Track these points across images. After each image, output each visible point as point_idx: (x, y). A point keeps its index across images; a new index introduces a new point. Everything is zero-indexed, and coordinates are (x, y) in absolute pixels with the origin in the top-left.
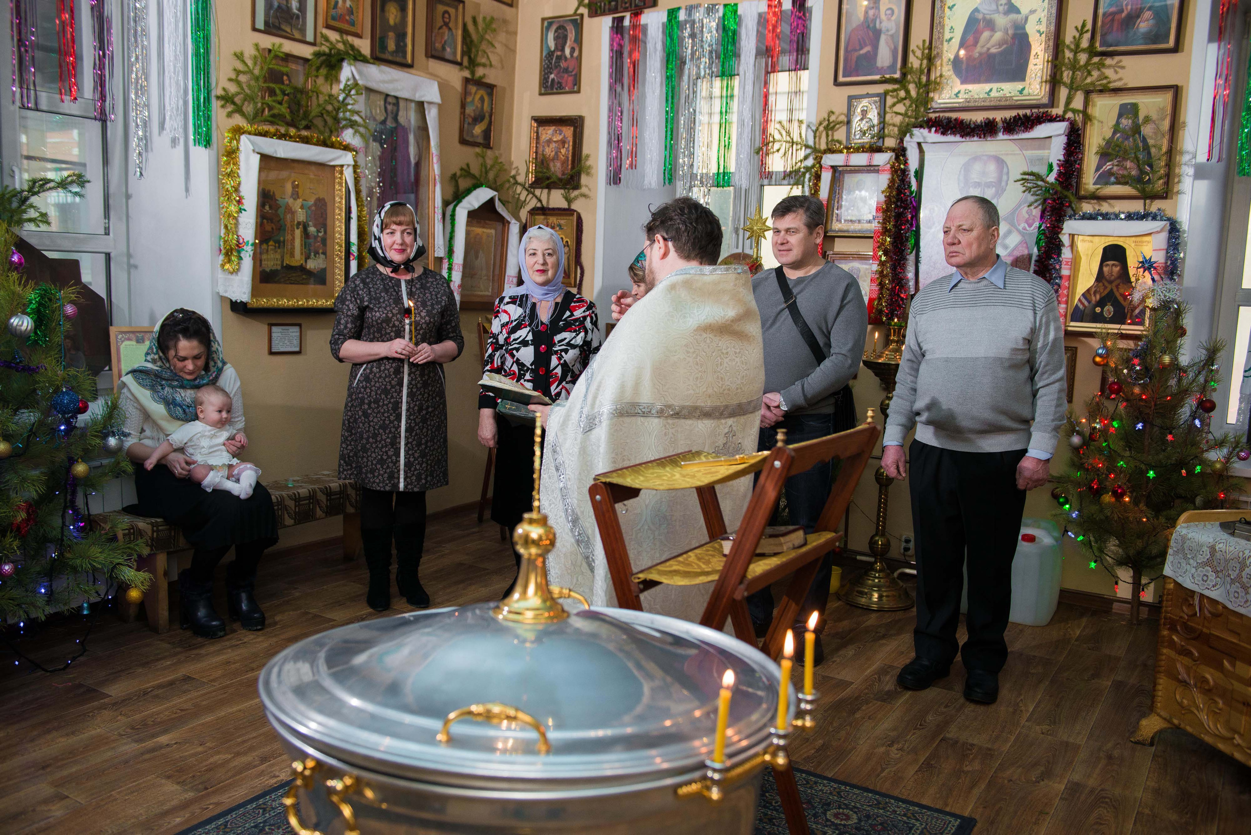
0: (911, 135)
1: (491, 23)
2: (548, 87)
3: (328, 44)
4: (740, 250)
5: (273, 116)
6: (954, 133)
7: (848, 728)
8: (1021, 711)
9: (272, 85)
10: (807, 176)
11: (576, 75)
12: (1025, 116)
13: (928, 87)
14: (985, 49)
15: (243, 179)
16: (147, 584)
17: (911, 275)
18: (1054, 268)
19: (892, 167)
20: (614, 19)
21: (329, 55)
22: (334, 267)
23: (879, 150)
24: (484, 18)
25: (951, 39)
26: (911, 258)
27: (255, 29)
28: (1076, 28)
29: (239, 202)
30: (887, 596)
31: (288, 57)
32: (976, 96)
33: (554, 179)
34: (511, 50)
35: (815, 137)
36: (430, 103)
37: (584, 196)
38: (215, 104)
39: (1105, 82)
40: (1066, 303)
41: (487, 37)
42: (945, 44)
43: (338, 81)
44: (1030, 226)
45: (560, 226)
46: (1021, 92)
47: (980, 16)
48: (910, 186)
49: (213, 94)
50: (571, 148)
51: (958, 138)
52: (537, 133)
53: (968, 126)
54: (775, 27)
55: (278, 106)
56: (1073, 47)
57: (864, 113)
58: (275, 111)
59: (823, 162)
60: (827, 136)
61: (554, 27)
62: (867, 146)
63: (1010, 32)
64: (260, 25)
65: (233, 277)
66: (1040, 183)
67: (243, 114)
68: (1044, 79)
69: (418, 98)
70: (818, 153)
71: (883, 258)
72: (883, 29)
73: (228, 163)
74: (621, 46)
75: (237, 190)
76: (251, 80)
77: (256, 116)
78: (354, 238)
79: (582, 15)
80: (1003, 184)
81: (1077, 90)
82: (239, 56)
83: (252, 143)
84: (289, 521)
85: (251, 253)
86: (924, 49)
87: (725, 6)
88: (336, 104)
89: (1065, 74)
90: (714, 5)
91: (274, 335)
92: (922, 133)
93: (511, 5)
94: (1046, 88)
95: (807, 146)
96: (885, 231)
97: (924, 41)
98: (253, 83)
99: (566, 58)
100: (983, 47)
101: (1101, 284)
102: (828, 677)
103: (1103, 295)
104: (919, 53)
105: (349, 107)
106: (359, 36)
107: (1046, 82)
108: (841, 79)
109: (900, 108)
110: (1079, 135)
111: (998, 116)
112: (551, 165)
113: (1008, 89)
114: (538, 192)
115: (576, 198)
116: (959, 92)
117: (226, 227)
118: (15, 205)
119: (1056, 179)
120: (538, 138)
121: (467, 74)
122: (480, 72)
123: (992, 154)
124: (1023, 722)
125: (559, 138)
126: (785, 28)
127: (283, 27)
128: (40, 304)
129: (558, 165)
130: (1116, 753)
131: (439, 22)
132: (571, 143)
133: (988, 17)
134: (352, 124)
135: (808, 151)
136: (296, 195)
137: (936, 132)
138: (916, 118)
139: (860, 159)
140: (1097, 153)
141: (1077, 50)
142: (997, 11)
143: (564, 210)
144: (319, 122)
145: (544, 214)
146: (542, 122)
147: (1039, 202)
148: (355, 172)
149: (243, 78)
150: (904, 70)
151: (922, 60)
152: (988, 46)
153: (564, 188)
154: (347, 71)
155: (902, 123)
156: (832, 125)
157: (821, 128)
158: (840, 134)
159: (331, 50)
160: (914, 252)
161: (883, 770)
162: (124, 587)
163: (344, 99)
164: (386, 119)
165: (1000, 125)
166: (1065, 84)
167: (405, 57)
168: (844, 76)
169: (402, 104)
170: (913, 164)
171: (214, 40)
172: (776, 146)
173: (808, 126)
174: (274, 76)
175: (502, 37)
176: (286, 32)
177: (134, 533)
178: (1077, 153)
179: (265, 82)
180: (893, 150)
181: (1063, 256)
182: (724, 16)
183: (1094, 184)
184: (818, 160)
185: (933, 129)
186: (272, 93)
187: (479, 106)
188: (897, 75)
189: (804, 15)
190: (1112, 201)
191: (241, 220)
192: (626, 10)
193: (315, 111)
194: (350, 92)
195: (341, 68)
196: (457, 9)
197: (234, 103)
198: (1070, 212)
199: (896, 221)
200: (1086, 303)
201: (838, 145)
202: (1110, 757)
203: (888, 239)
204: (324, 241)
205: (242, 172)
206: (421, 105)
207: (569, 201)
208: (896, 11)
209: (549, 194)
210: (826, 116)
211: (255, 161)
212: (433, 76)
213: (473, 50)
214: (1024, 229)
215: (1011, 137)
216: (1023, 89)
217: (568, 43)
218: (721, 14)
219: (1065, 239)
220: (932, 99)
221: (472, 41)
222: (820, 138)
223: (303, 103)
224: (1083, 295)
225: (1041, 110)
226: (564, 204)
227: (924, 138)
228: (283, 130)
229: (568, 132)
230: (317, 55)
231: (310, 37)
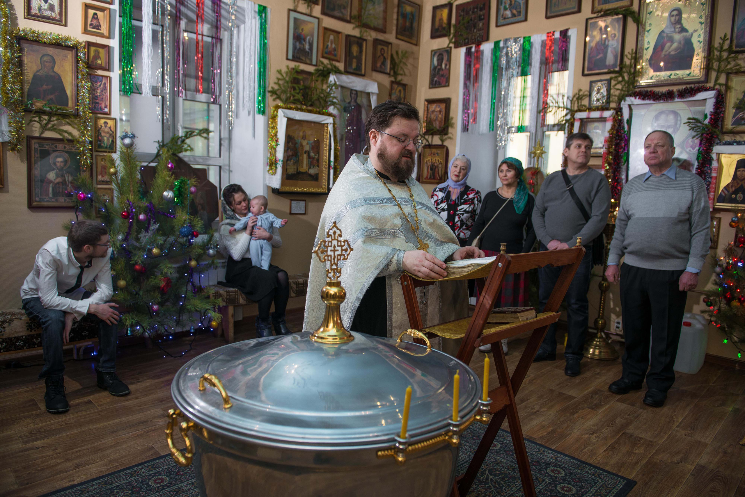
0: (625, 101)
1: (406, 54)
2: (434, 84)
3: (323, 66)
4: (532, 166)
5: (295, 100)
6: (649, 99)
7: (569, 422)
8: (674, 421)
9: (294, 85)
10: (567, 124)
11: (447, 78)
12: (691, 88)
13: (636, 74)
14: (667, 53)
15: (279, 130)
16: (219, 320)
17: (623, 177)
18: (707, 172)
19: (614, 118)
20: (467, 49)
21: (323, 71)
22: (322, 173)
23: (607, 109)
24: (402, 52)
25: (648, 48)
26: (624, 167)
27: (287, 59)
28: (721, 38)
29: (277, 141)
30: (604, 352)
31: (303, 72)
32: (663, 79)
33: (435, 130)
34: (416, 67)
35: (571, 104)
36: (373, 93)
37: (450, 138)
38: (268, 95)
39: (738, 67)
40: (714, 192)
41: (403, 60)
42: (645, 51)
43: (327, 83)
44: (693, 149)
45: (437, 154)
46: (689, 75)
47: (665, 35)
48: (624, 128)
49: (267, 90)
50: (444, 114)
51: (651, 102)
52: (428, 107)
53: (657, 94)
54: (550, 47)
55: (297, 95)
56: (719, 49)
57: (599, 90)
58: (296, 98)
59: (575, 116)
60: (578, 103)
61: (437, 55)
62: (600, 107)
63: (682, 42)
64: (290, 57)
65: (273, 177)
66: (699, 124)
67: (281, 100)
68: (702, 67)
69: (367, 91)
70: (572, 112)
71: (608, 167)
72: (610, 45)
73: (272, 123)
74: (470, 62)
75: (276, 135)
76: (285, 83)
77: (287, 100)
78: (332, 159)
79: (451, 48)
80: (678, 126)
81: (722, 72)
82: (279, 72)
83: (283, 112)
84: (293, 294)
85: (281, 165)
86: (632, 54)
87: (524, 38)
88: (326, 94)
89: (715, 64)
90: (518, 38)
91: (293, 205)
92: (631, 100)
93: (416, 45)
94: (703, 72)
95: (567, 109)
96: (609, 153)
97: (632, 50)
98: (286, 84)
99: (442, 70)
100: (666, 51)
101: (735, 182)
102: (562, 393)
103: (737, 188)
104: (629, 56)
105: (332, 95)
106: (338, 61)
107: (703, 68)
108: (586, 72)
109: (619, 86)
110: (723, 98)
111: (675, 89)
112: (434, 123)
113: (681, 73)
114: (427, 137)
115: (446, 139)
116: (652, 77)
117: (270, 152)
118: (179, 143)
119: (709, 122)
120: (428, 110)
121: (393, 79)
122: (399, 78)
123: (671, 109)
124: (674, 427)
125: (438, 109)
126: (556, 48)
127: (301, 58)
128: (180, 186)
129: (438, 123)
130: (730, 450)
131: (379, 54)
132: (444, 112)
133: (669, 35)
134: (333, 104)
135: (568, 111)
136: (304, 138)
137: (639, 98)
138: (628, 92)
139: (595, 114)
140: (733, 107)
141: (721, 50)
142: (675, 32)
143: (440, 145)
144: (317, 103)
145: (430, 148)
146: (430, 102)
147: (699, 136)
148: (334, 126)
149: (281, 82)
150: (621, 66)
151: (631, 60)
152: (670, 50)
153: (440, 134)
154: (332, 78)
155: (620, 94)
156: (581, 97)
157: (575, 99)
158: (585, 102)
159: (324, 68)
160: (626, 164)
161: (585, 448)
162: (210, 320)
163: (330, 91)
164: (351, 101)
165: (676, 93)
166: (714, 70)
167: (361, 71)
168: (588, 70)
169: (359, 94)
170: (626, 116)
171: (268, 64)
172: (550, 109)
173: (568, 98)
174: (295, 81)
175: (411, 60)
176: (302, 60)
177: (217, 295)
178: (722, 108)
179: (292, 83)
180: (614, 109)
181: (713, 166)
182: (523, 43)
183: (732, 125)
184: (573, 116)
185: (637, 97)
186: (294, 89)
187: (399, 94)
188: (617, 69)
189: (566, 40)
190: (742, 135)
191: (277, 149)
192: (473, 43)
193: (315, 97)
194: (332, 87)
195: (329, 77)
196: (388, 47)
197: (276, 94)
198: (717, 141)
199: (615, 147)
200: (726, 192)
201: (584, 108)
202: (725, 452)
203: (611, 157)
204: (318, 160)
205: (279, 126)
206: (368, 94)
207: (443, 141)
208: (617, 35)
209: (432, 138)
210: (577, 92)
211: (285, 120)
212: (375, 80)
213: (396, 67)
214: (690, 151)
215: (683, 100)
216: (690, 73)
217: (444, 62)
218: (522, 42)
219: (714, 156)
220: (637, 81)
221: (395, 63)
222: (574, 104)
223: (310, 93)
224: (725, 188)
225: (701, 85)
226: (440, 143)
227: (632, 102)
228: (299, 107)
229: (443, 106)
230: (317, 70)
231: (314, 62)
